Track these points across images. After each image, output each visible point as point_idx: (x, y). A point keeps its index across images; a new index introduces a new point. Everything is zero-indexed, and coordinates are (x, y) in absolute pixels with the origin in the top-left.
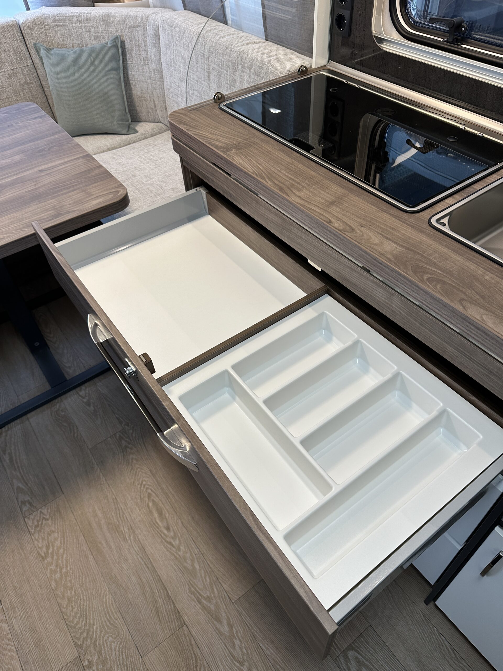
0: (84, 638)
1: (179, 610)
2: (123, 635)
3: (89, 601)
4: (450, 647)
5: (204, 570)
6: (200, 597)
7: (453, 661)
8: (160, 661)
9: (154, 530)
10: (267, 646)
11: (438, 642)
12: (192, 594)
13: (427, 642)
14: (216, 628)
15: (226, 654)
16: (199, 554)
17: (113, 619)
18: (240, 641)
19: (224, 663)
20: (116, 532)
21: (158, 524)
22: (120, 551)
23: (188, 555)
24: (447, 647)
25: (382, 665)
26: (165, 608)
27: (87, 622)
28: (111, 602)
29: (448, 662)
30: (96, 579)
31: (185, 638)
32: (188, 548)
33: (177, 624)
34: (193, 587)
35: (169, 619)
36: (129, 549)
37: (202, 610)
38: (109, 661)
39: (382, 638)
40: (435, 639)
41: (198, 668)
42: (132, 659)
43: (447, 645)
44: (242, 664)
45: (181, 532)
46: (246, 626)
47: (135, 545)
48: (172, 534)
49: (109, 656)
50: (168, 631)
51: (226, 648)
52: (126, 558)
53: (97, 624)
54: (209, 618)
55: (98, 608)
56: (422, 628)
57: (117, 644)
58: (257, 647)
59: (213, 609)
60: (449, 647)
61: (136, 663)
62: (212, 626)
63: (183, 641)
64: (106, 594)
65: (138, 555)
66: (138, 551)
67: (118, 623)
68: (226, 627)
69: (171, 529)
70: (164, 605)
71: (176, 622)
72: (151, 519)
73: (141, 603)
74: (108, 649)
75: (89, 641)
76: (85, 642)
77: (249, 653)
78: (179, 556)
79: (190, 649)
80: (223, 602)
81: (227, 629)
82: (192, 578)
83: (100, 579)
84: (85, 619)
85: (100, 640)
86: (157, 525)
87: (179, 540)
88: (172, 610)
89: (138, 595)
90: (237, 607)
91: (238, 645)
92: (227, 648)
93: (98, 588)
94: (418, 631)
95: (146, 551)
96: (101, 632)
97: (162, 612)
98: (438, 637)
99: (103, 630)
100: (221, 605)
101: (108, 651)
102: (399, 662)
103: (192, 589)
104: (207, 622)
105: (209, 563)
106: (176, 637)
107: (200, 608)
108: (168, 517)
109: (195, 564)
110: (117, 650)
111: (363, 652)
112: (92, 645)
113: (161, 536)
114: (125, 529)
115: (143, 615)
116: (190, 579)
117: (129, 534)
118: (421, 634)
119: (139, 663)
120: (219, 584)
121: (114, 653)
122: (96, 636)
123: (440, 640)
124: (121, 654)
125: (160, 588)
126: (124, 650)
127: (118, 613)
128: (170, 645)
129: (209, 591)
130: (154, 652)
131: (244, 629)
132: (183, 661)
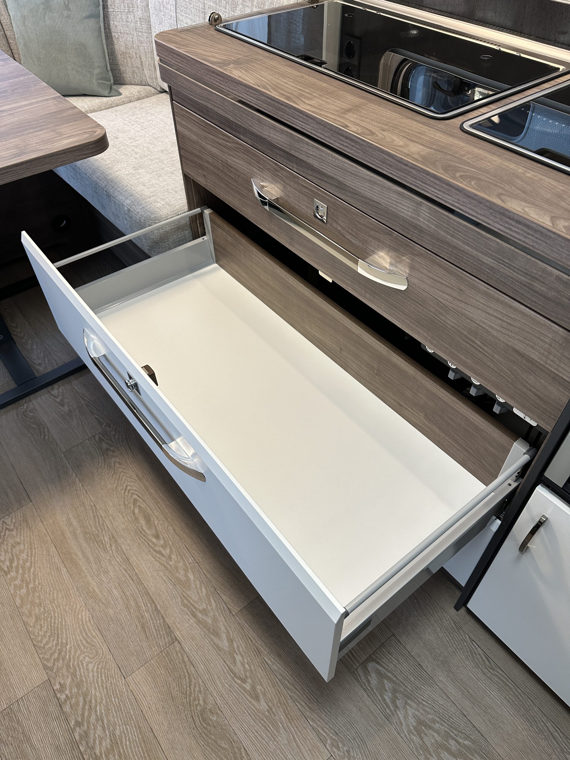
0: (55, 660)
1: (170, 625)
2: (103, 654)
3: (62, 618)
4: (484, 655)
5: (199, 580)
6: (194, 610)
7: (487, 670)
8: (147, 681)
9: (141, 538)
10: (273, 660)
11: (471, 650)
12: (185, 607)
13: (457, 650)
14: (214, 643)
15: (225, 671)
16: (193, 563)
17: (91, 637)
18: (242, 656)
19: (223, 681)
20: (95, 542)
21: (145, 532)
22: (100, 562)
23: (181, 564)
24: (480, 655)
25: (407, 677)
26: (153, 623)
27: (58, 641)
28: (87, 619)
29: (482, 670)
30: (70, 594)
31: (177, 655)
32: (181, 557)
33: (167, 640)
34: (186, 599)
35: (157, 635)
36: (110, 560)
37: (197, 624)
38: (85, 684)
39: (407, 648)
40: (467, 647)
41: (192, 687)
42: (113, 680)
43: (481, 652)
44: (244, 681)
45: (172, 540)
46: (249, 640)
47: (117, 556)
48: (162, 542)
49: (86, 679)
50: (156, 648)
51: (225, 665)
52: (106, 570)
53: (71, 643)
54: (205, 632)
55: (73, 625)
56: (452, 635)
57: (95, 664)
58: (261, 661)
59: (210, 623)
60: (482, 655)
61: (118, 684)
62: (209, 641)
63: (174, 659)
64: (83, 610)
65: (121, 566)
66: (121, 562)
67: (96, 642)
68: (225, 641)
69: (161, 537)
70: (152, 620)
71: (166, 638)
72: (137, 527)
73: (125, 619)
74: (84, 670)
75: (61, 662)
76: (56, 664)
77: (253, 669)
78: (170, 565)
79: (182, 668)
80: (221, 615)
81: (227, 644)
82: (185, 590)
83: (75, 594)
84: (56, 638)
85: (74, 660)
86: (143, 533)
87: (171, 549)
88: (161, 625)
89: (121, 610)
90: (238, 620)
91: (240, 661)
92: (227, 665)
93: (72, 604)
94: (448, 639)
95: (130, 561)
96: (76, 652)
97: (149, 628)
98: (470, 644)
99: (78, 650)
100: (219, 618)
101: (84, 673)
102: (426, 672)
103: (185, 601)
104: (203, 636)
105: (205, 573)
106: (166, 655)
107: (195, 622)
108: (158, 524)
109: (189, 575)
110: (95, 671)
111: (385, 664)
112: (65, 667)
113: (149, 545)
114: (106, 539)
115: (127, 632)
116: (183, 591)
117: (110, 544)
118: (451, 642)
119: (121, 684)
120: (217, 595)
121: (91, 675)
122: (70, 656)
123: (472, 647)
124: (99, 675)
125: (147, 601)
126: (103, 670)
127: (96, 631)
128: (158, 663)
129: (205, 603)
130: (140, 672)
131: (246, 643)
132: (174, 680)
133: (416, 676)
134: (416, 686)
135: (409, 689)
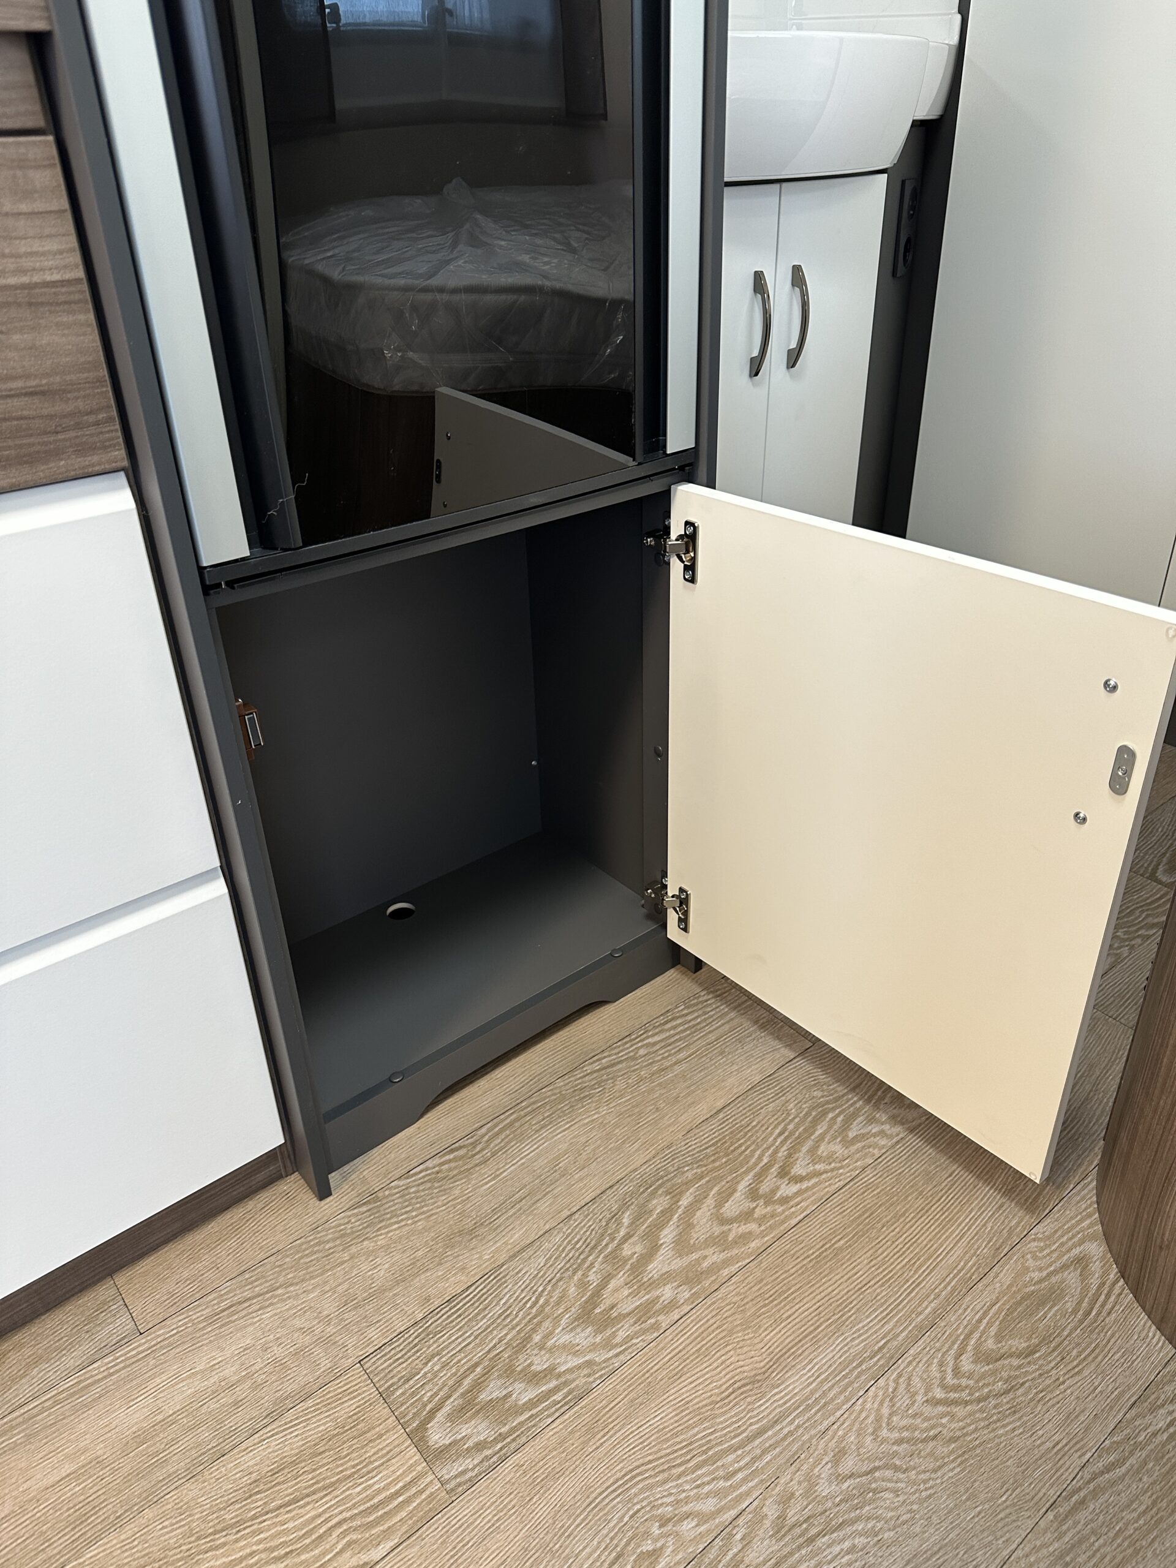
39: (402, 1329)
56: (388, 1216)
94: (396, 1226)
102: (471, 1286)
111: (436, 1394)
118: (402, 1220)
133: (478, 1314)
134: (500, 1315)
135: (506, 1335)
